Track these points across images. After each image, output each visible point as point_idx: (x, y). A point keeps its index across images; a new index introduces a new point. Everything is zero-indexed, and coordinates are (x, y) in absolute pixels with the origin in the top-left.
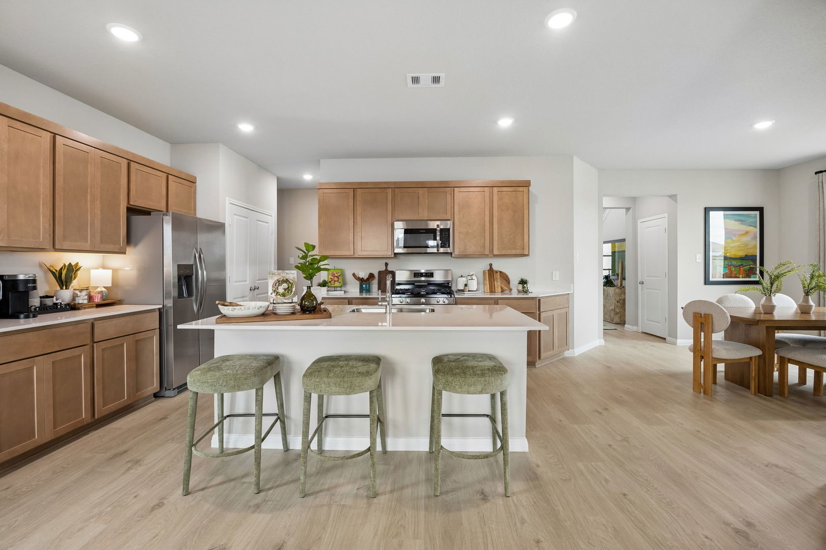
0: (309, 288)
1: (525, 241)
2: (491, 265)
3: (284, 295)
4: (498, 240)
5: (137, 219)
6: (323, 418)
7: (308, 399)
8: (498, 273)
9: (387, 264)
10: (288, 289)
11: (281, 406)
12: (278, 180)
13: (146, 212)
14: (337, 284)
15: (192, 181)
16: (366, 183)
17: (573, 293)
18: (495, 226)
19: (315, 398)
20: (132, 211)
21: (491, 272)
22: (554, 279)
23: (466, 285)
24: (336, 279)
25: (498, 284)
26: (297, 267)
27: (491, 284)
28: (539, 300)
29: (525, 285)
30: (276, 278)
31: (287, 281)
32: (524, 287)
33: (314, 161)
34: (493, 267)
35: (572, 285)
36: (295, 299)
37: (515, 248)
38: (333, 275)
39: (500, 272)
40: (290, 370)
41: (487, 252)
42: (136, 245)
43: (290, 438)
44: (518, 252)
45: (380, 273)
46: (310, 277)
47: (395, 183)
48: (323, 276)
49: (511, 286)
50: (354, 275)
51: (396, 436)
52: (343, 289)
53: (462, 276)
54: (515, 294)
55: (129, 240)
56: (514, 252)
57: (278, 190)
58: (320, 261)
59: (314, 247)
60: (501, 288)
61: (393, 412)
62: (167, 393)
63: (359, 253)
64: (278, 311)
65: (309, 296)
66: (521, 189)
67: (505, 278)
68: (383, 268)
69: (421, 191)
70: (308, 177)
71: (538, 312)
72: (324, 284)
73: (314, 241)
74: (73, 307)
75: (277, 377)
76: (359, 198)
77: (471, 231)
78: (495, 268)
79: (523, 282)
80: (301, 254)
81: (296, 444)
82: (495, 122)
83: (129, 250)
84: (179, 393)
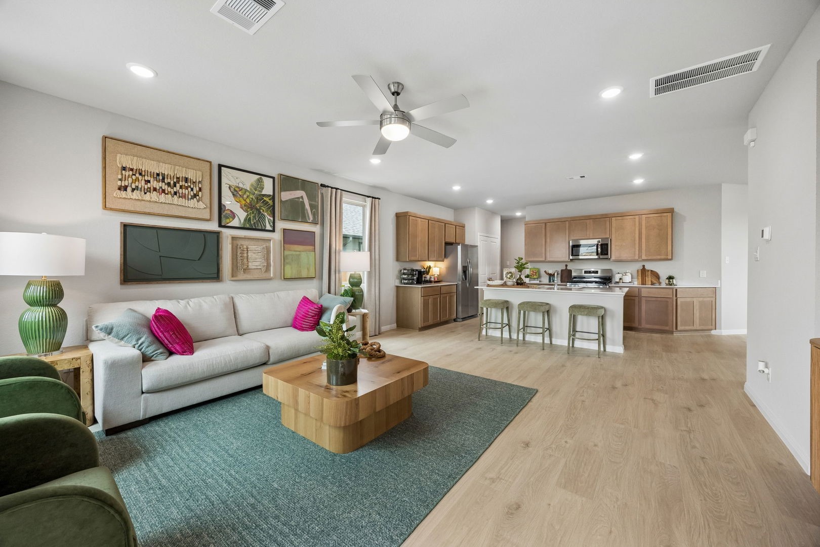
0: (520, 275)
1: (669, 249)
2: (644, 266)
3: (510, 278)
4: (646, 250)
5: (449, 247)
6: (525, 327)
7: (520, 313)
8: (650, 272)
9: (566, 266)
10: (511, 276)
11: (509, 320)
12: (501, 216)
13: (451, 244)
14: (535, 277)
15: (463, 227)
16: (553, 219)
17: (721, 287)
18: (644, 240)
19: (522, 312)
20: (447, 244)
21: (644, 271)
22: (701, 276)
23: (620, 279)
24: (534, 274)
25: (649, 279)
26: (515, 267)
27: (643, 278)
28: (676, 290)
29: (671, 280)
30: (506, 272)
31: (511, 273)
32: (669, 281)
33: (523, 207)
34: (645, 267)
35: (719, 281)
36: (514, 280)
37: (660, 255)
38: (533, 272)
39: (652, 271)
40: (512, 307)
41: (637, 257)
42: (447, 258)
43: (512, 334)
44: (663, 257)
45: (562, 271)
46: (520, 271)
47: (571, 218)
48: (527, 272)
49: (661, 280)
50: (545, 272)
51: (556, 338)
52: (539, 280)
53: (619, 273)
54: (663, 285)
55: (445, 256)
56: (659, 257)
57: (501, 221)
58: (525, 264)
59: (522, 259)
60: (651, 281)
61: (555, 328)
62: (458, 320)
63: (548, 259)
64: (508, 284)
65: (520, 278)
66: (665, 214)
67: (656, 276)
68: (564, 268)
69: (588, 221)
70: (518, 214)
71: (675, 298)
72: (527, 276)
73: (523, 256)
74: (430, 282)
75: (507, 308)
76: (548, 228)
77: (624, 244)
78: (647, 267)
79: (670, 278)
80: (517, 262)
81: (514, 336)
82: (632, 181)
83: (445, 260)
84: (463, 321)
